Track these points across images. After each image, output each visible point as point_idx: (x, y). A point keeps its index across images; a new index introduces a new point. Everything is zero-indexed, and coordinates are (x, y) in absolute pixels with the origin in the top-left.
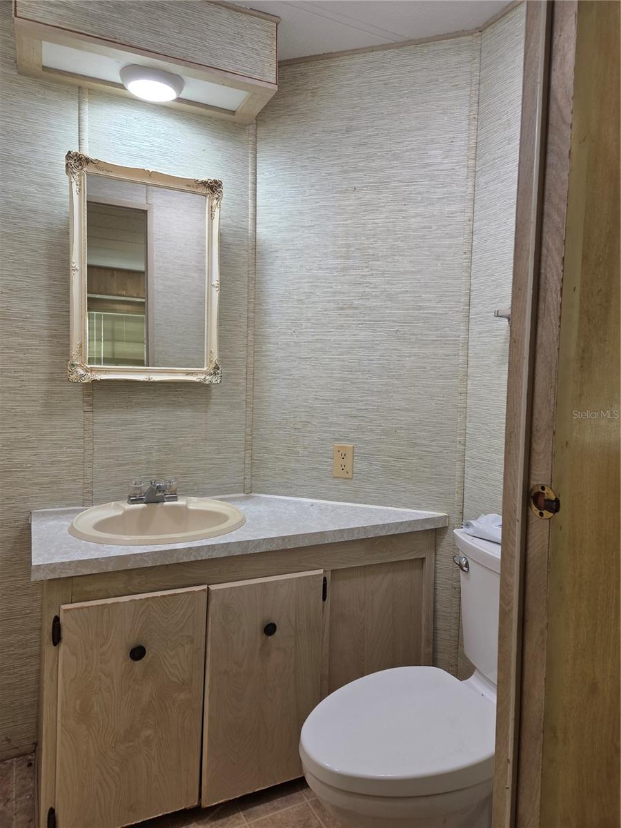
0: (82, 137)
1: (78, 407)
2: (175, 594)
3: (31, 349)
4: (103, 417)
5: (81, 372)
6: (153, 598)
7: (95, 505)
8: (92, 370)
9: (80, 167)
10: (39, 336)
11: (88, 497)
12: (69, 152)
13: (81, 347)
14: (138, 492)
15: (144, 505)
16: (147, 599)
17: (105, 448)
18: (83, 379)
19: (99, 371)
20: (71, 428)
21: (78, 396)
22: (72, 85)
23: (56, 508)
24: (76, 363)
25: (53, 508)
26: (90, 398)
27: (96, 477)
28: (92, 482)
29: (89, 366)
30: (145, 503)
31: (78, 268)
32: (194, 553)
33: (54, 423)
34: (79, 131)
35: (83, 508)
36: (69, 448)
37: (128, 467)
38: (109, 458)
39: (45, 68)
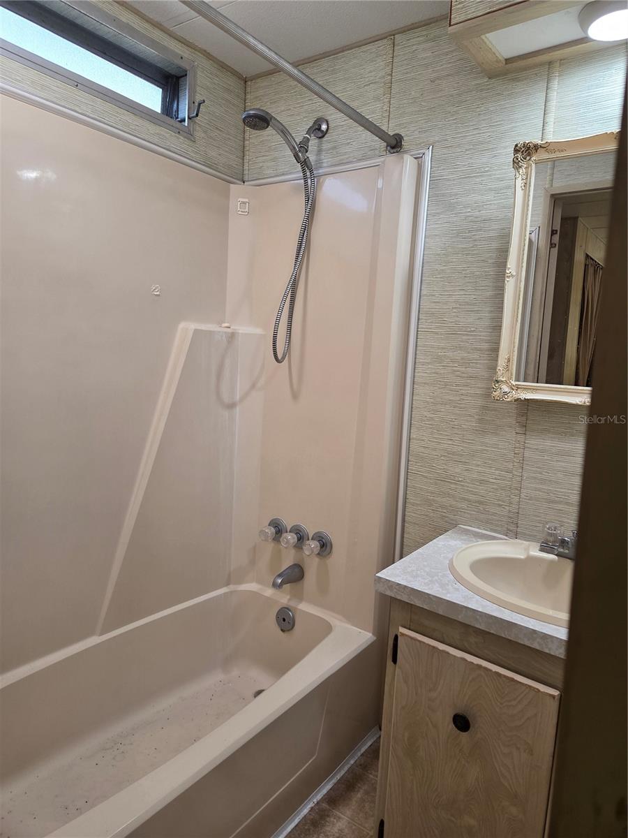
0: (547, 120)
1: (510, 427)
2: (513, 680)
3: (472, 363)
4: (533, 442)
5: (505, 388)
6: (486, 669)
7: (519, 539)
8: (518, 388)
9: (528, 158)
10: (480, 350)
11: (512, 527)
12: (516, 145)
13: (509, 361)
14: (551, 539)
15: (556, 557)
16: (479, 667)
17: (535, 478)
18: (506, 397)
19: (526, 389)
20: (501, 449)
21: (511, 414)
22: (541, 64)
23: (480, 529)
24: (501, 379)
25: (478, 528)
26: (524, 418)
27: (524, 508)
28: (518, 513)
29: (514, 383)
30: (556, 555)
31: (514, 274)
32: (538, 640)
33: (487, 441)
34: (544, 114)
35: (506, 537)
36: (497, 469)
37: (560, 507)
38: (539, 490)
39: (508, 61)
